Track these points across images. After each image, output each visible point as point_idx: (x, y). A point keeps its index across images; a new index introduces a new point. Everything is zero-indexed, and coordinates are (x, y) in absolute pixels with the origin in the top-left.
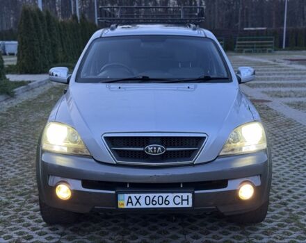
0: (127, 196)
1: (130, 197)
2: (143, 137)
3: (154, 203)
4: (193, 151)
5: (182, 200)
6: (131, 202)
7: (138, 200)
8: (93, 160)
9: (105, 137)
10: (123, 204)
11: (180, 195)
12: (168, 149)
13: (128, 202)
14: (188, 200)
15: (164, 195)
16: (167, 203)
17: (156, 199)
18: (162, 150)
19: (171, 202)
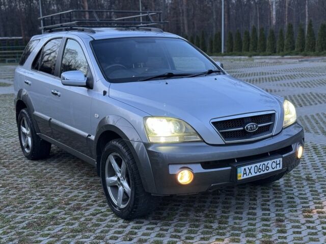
0: (243, 168)
1: (245, 169)
2: (234, 119)
3: (260, 170)
4: (270, 125)
5: (277, 164)
6: (246, 173)
7: (250, 170)
8: (204, 144)
9: (213, 123)
10: (240, 176)
11: (275, 160)
12: (259, 125)
13: (244, 174)
14: (279, 164)
15: (266, 163)
16: (268, 169)
17: (261, 167)
18: (257, 126)
19: (270, 167)
